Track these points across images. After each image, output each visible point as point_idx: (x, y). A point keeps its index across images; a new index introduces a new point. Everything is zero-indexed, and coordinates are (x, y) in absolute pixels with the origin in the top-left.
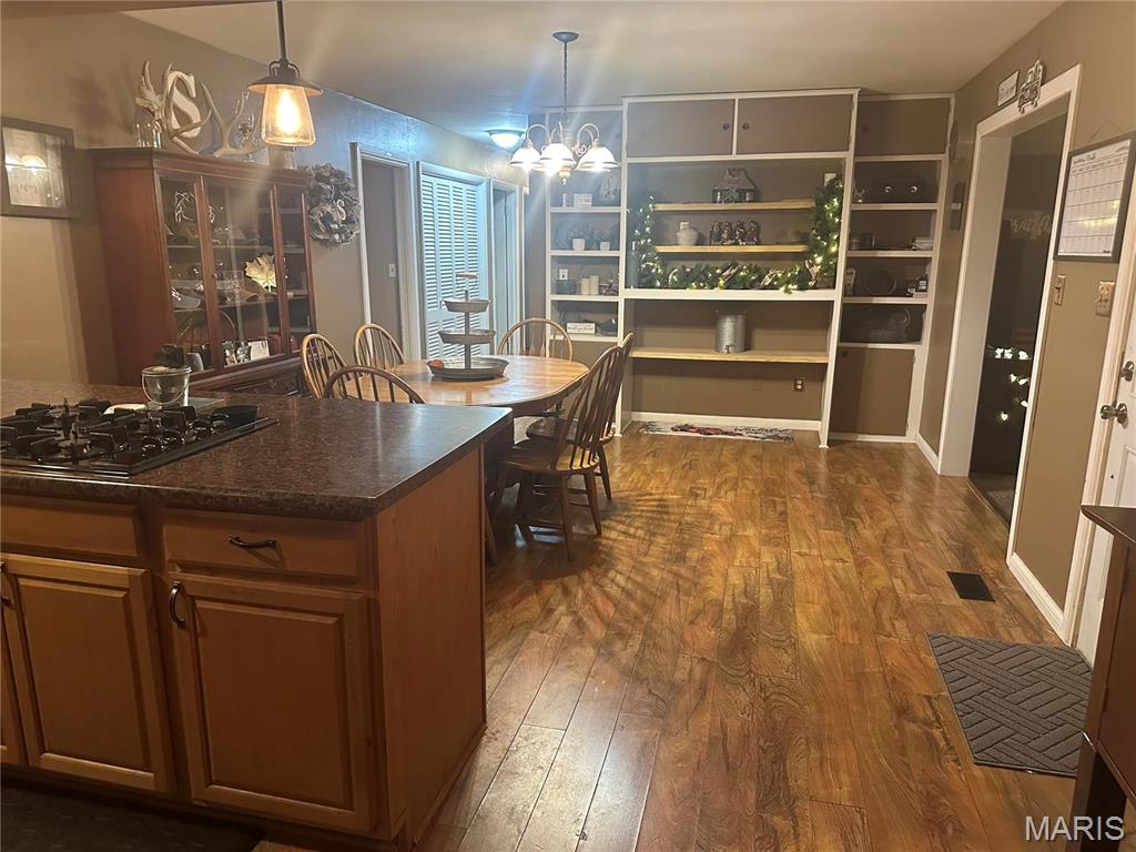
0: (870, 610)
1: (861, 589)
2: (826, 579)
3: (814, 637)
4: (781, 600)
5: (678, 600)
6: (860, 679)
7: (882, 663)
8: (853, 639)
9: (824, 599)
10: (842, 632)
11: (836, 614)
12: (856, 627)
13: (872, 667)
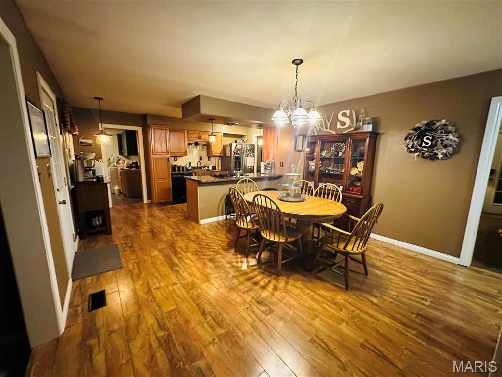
0: (141, 268)
1: (146, 276)
2: (160, 275)
3: (155, 254)
4: (170, 260)
5: (195, 249)
6: (141, 249)
7: (137, 255)
8: (145, 257)
9: (157, 266)
10: (149, 258)
11: (152, 263)
12: (145, 261)
13: (139, 253)
